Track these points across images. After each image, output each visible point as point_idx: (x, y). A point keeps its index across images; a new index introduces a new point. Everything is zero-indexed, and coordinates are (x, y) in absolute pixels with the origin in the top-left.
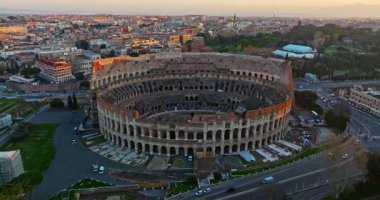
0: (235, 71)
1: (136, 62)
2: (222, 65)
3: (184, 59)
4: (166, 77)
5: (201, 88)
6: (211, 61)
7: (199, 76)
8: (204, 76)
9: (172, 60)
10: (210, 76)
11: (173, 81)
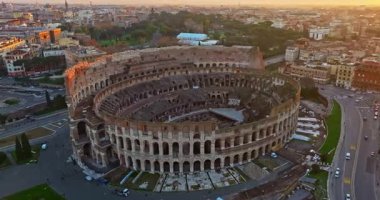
0: (198, 64)
1: (95, 69)
2: (184, 59)
3: (142, 57)
4: (134, 83)
5: (176, 88)
6: (172, 56)
7: (166, 75)
8: (172, 74)
9: (130, 60)
10: (178, 73)
11: (143, 85)
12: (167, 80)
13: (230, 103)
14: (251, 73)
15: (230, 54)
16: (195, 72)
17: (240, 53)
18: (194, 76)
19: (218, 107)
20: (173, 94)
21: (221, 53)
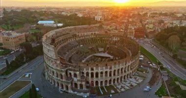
0: (77, 35)
3: (56, 34)
6: (67, 32)
7: (69, 41)
12: (70, 44)
13: (100, 50)
14: (102, 36)
15: (90, 29)
16: (79, 39)
17: (94, 28)
18: (79, 40)
19: (95, 53)
20: (75, 50)
21: (86, 28)
